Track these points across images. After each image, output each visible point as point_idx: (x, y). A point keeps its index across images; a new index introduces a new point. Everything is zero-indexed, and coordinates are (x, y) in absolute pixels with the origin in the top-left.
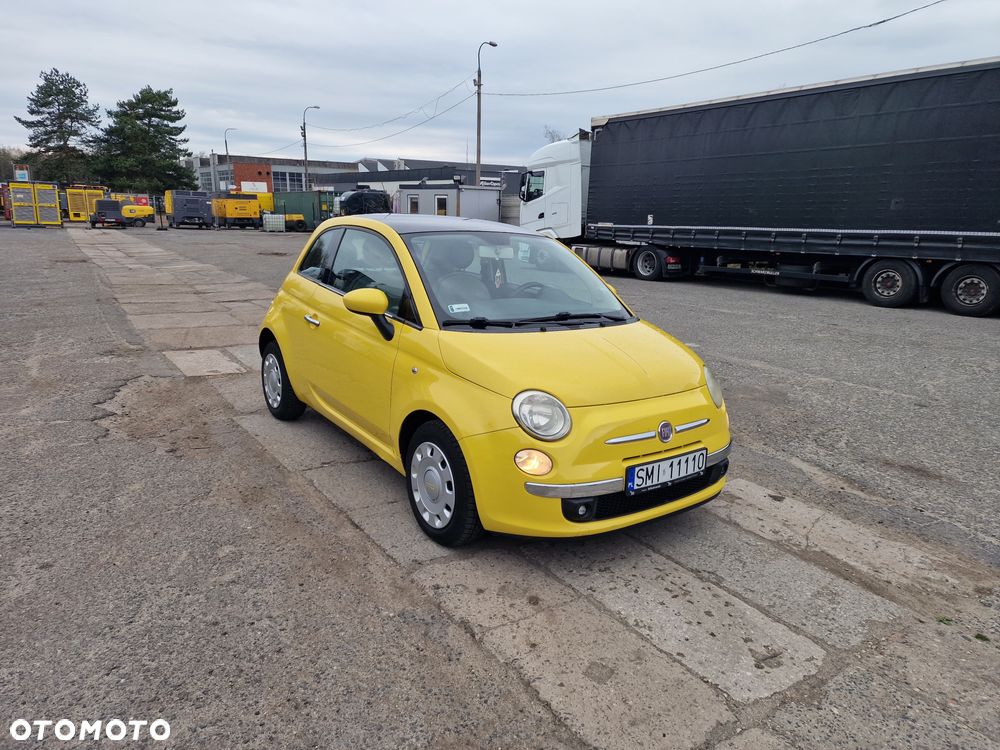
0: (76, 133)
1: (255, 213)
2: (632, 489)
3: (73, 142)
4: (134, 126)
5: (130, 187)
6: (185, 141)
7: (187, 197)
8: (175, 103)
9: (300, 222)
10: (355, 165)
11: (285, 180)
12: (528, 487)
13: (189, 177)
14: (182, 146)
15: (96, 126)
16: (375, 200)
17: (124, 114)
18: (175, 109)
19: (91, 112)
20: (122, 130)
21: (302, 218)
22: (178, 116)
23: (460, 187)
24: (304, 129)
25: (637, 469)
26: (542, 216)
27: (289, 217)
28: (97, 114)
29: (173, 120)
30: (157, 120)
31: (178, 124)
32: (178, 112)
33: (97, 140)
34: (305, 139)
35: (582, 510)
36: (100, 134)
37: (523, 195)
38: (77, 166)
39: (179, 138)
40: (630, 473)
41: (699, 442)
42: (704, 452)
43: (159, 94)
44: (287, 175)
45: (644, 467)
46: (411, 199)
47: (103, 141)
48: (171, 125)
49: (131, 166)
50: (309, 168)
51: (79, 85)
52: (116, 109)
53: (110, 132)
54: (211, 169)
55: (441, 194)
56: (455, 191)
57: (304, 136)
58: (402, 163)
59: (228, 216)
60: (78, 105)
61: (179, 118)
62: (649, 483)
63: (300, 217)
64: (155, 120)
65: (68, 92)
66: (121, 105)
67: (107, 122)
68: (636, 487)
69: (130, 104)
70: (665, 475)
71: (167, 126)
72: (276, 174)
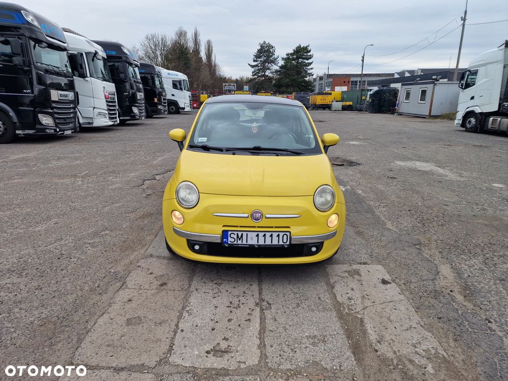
0: (269, 69)
1: (330, 102)
2: (227, 243)
3: (268, 73)
4: (291, 63)
5: (286, 92)
6: (312, 69)
7: (300, 95)
8: (310, 51)
9: (350, 105)
10: (393, 75)
11: (357, 84)
12: (174, 229)
13: (311, 86)
14: (309, 72)
15: (277, 65)
16: (389, 93)
17: (288, 58)
18: (309, 54)
19: (275, 59)
20: (287, 66)
21: (352, 104)
22: (311, 57)
23: (436, 82)
24: (363, 58)
25: (229, 233)
26: (472, 98)
27: (344, 103)
28: (278, 60)
29: (307, 59)
30: (301, 60)
31: (310, 61)
32: (310, 55)
33: (276, 71)
34: (363, 63)
35: (197, 247)
36: (278, 68)
37: (462, 85)
38: (268, 84)
39: (309, 67)
40: (225, 234)
41: (289, 227)
42: (288, 234)
43: (303, 48)
44: (366, 82)
45: (236, 233)
46: (407, 91)
47: (279, 71)
48: (307, 61)
49: (288, 82)
50: (363, 78)
51: (272, 47)
52: (285, 56)
53: (282, 67)
54: (323, 82)
55: (423, 87)
56: (432, 85)
57: (363, 61)
58: (420, 72)
59: (317, 103)
60: (272, 56)
61: (310, 58)
62: (240, 242)
63: (351, 103)
64: (300, 60)
65: (268, 51)
66: (287, 55)
67: (281, 63)
68: (229, 242)
69: (292, 54)
70: (252, 240)
71: (305, 62)
72: (352, 82)
